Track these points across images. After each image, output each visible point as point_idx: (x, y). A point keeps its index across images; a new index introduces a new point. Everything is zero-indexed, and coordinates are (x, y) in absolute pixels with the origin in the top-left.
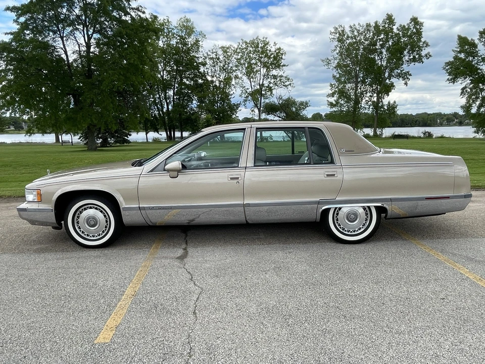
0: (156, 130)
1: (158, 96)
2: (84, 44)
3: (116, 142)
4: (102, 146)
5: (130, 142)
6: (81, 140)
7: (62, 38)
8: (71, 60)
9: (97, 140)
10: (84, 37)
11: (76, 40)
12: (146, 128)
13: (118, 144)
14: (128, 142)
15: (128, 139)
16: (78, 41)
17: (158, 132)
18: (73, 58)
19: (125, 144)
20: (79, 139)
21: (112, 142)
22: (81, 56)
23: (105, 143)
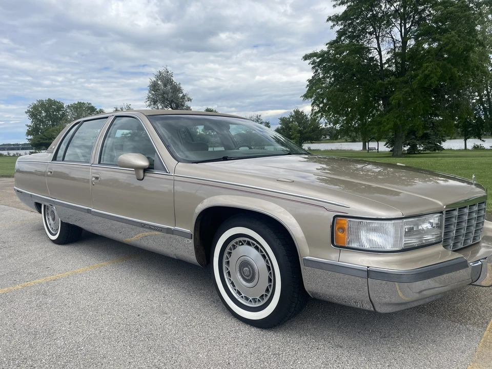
0: (479, 136)
1: (485, 92)
2: (400, 40)
3: (425, 149)
4: (408, 153)
5: (443, 149)
6: (387, 147)
7: (377, 38)
8: (384, 61)
9: (404, 147)
10: (401, 31)
11: (392, 38)
12: (465, 133)
13: (428, 152)
14: (442, 149)
15: (442, 145)
16: (394, 37)
17: (480, 138)
18: (387, 58)
19: (437, 151)
20: (385, 145)
21: (421, 148)
22: (396, 55)
23: (413, 151)
